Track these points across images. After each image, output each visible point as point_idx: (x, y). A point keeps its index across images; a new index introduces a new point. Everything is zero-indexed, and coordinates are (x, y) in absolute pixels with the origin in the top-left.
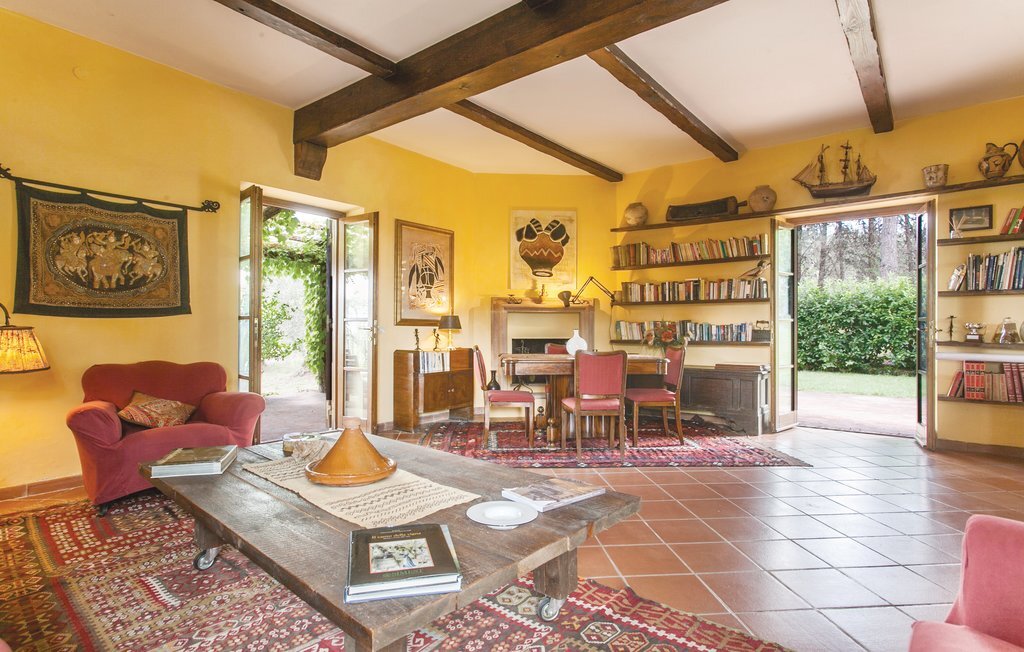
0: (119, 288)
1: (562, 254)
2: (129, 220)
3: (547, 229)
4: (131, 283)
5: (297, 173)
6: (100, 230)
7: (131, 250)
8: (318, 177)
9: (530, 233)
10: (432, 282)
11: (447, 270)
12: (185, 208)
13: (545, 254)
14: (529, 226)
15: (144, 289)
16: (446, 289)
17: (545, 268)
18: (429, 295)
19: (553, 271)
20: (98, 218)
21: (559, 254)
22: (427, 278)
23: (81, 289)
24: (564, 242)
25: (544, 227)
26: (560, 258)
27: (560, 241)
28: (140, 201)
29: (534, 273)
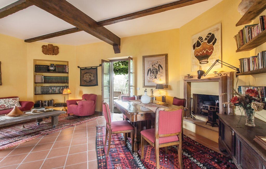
0: (89, 82)
1: (213, 50)
2: (90, 71)
3: (206, 39)
4: (91, 81)
5: (115, 53)
6: (87, 73)
7: (90, 76)
8: (120, 52)
9: (198, 44)
10: (157, 73)
11: (164, 68)
12: (97, 67)
13: (205, 52)
14: (198, 41)
15: (92, 82)
16: (164, 75)
17: (205, 59)
18: (156, 78)
19: (209, 60)
20: (87, 71)
21: (211, 50)
22: (155, 72)
23: (85, 82)
24: (214, 44)
25: (204, 39)
26: (212, 52)
27: (211, 43)
28: (91, 67)
29: (200, 63)
